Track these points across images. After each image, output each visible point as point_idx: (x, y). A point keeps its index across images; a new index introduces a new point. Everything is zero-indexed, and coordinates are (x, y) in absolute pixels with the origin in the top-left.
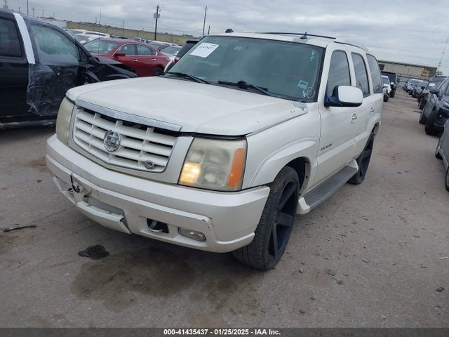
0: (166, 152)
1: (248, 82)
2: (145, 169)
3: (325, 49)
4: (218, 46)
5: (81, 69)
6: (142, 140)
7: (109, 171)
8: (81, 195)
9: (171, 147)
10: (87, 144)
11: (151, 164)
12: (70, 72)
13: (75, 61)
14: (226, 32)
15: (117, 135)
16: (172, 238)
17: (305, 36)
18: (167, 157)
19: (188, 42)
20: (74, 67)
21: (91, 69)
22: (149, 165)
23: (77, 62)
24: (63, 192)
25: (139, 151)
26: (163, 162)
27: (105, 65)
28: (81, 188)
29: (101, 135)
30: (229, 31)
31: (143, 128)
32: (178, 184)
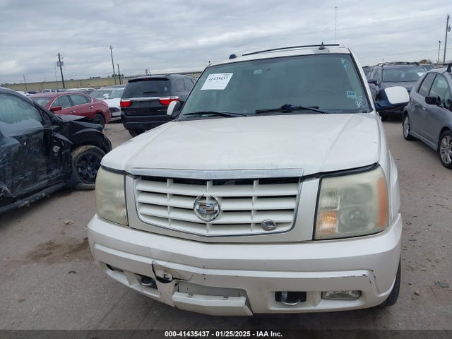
0: (289, 204)
1: (294, 104)
2: (262, 231)
3: (351, 55)
4: (232, 74)
5: (47, 133)
6: (251, 198)
7: (209, 246)
8: (171, 286)
9: (294, 196)
10: (165, 219)
11: (271, 223)
12: (36, 139)
13: (39, 126)
14: (230, 58)
15: (212, 198)
16: (315, 305)
17: (322, 47)
18: (292, 210)
19: (130, 81)
20: (38, 132)
21: (56, 131)
22: (269, 225)
23: (41, 126)
24: (132, 287)
25: (249, 211)
26: (289, 218)
27: (70, 122)
28: (170, 276)
29: (189, 204)
30: (233, 57)
31: (248, 182)
32: (314, 239)
